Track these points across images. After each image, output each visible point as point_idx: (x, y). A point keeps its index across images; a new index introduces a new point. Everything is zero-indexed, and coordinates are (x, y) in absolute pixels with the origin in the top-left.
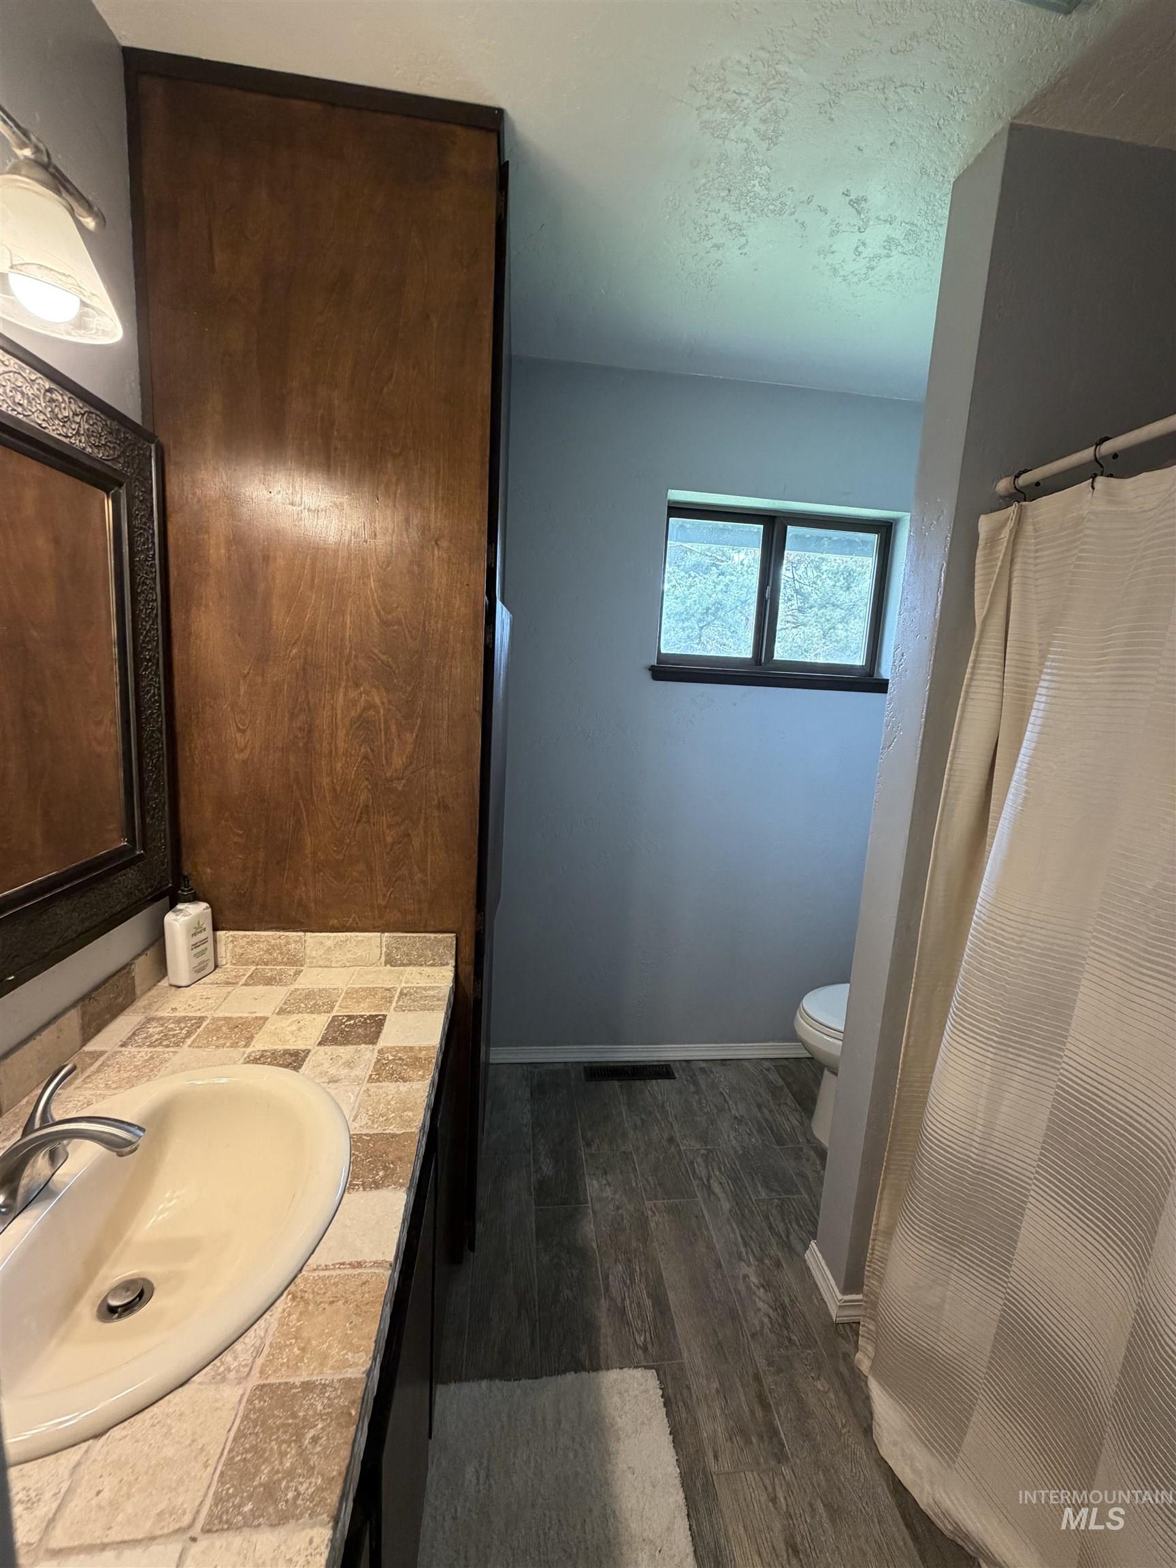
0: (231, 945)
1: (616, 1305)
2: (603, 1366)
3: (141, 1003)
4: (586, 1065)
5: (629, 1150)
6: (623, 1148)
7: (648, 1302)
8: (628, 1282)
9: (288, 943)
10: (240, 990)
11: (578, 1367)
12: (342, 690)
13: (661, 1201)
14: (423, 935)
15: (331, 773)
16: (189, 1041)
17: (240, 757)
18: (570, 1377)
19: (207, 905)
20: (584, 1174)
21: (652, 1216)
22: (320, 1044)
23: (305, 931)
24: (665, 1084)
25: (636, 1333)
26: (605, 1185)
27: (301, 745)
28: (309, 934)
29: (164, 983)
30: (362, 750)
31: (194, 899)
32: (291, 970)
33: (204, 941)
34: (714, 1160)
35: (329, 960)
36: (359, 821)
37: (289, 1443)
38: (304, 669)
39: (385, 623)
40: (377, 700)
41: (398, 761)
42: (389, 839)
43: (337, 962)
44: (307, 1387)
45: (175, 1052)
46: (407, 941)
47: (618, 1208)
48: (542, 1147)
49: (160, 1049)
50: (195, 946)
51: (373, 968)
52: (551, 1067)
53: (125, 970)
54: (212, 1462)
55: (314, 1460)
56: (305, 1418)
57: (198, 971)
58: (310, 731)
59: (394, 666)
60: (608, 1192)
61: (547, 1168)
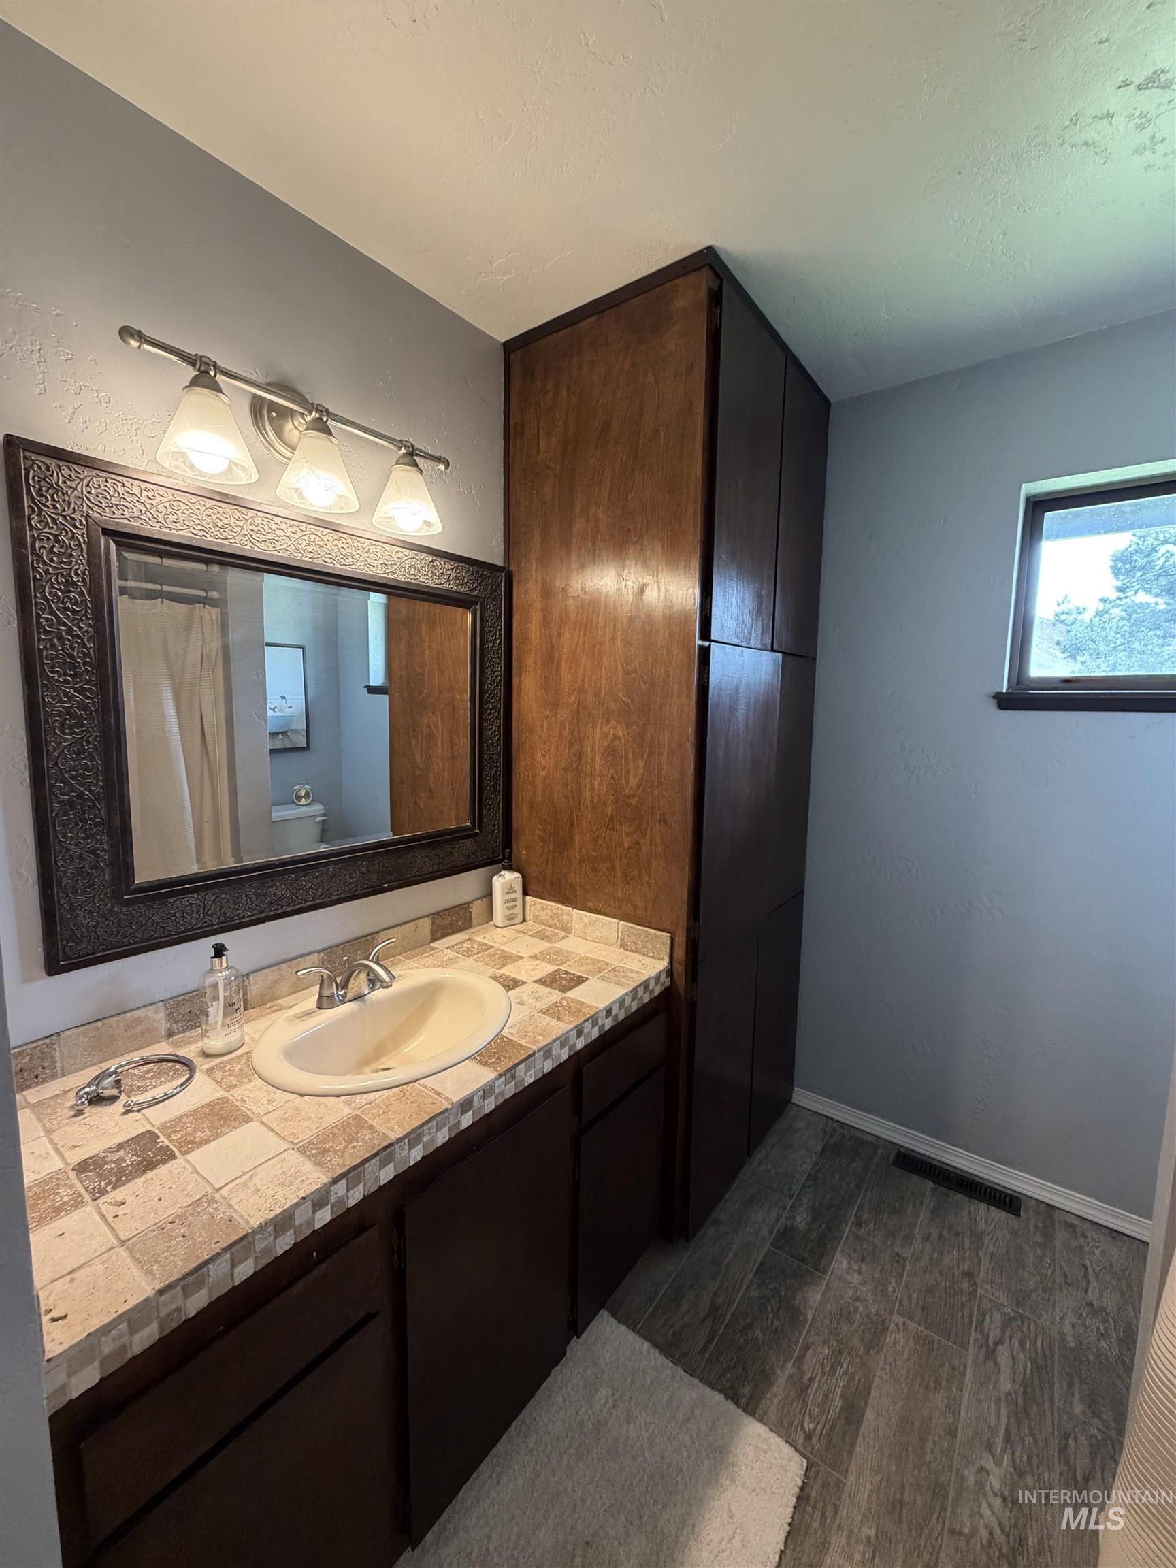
0: (533, 908)
1: (801, 1378)
2: (757, 1415)
3: (472, 930)
4: (902, 1150)
5: (905, 1255)
6: (898, 1249)
7: (838, 1402)
8: (827, 1369)
9: (562, 914)
10: (526, 938)
11: (732, 1395)
12: (599, 726)
13: (914, 1325)
14: (646, 929)
15: (591, 789)
16: (476, 956)
17: (543, 774)
18: (718, 1397)
19: (520, 875)
20: (837, 1247)
21: (893, 1331)
22: (535, 982)
23: (573, 908)
24: (997, 1214)
25: (807, 1418)
26: (855, 1271)
27: (575, 766)
28: (575, 910)
29: (492, 923)
30: (611, 772)
31: (510, 868)
32: (564, 934)
33: (515, 900)
34: (1020, 1329)
35: (585, 933)
36: (607, 828)
37: (346, 1141)
38: (578, 712)
39: (627, 673)
40: (620, 733)
41: (633, 782)
42: (626, 845)
43: (590, 936)
44: (371, 1127)
45: (464, 960)
46: (635, 931)
47: (858, 1299)
48: (805, 1200)
49: (460, 956)
50: (508, 901)
51: (612, 948)
52: (860, 1135)
53: (466, 906)
54: (320, 1129)
55: (346, 1154)
56: (358, 1138)
57: (509, 920)
58: (580, 757)
59: (631, 706)
60: (855, 1279)
61: (801, 1220)
